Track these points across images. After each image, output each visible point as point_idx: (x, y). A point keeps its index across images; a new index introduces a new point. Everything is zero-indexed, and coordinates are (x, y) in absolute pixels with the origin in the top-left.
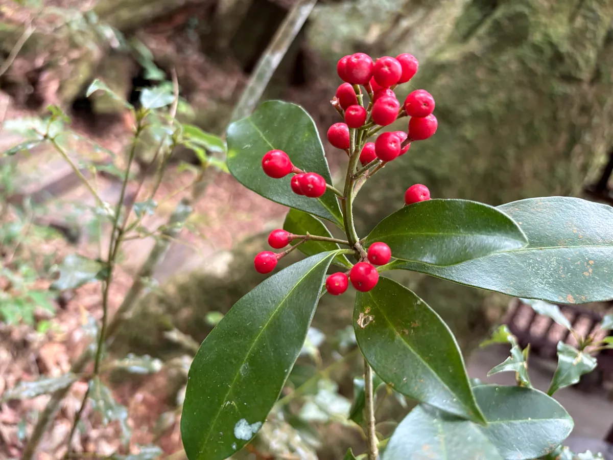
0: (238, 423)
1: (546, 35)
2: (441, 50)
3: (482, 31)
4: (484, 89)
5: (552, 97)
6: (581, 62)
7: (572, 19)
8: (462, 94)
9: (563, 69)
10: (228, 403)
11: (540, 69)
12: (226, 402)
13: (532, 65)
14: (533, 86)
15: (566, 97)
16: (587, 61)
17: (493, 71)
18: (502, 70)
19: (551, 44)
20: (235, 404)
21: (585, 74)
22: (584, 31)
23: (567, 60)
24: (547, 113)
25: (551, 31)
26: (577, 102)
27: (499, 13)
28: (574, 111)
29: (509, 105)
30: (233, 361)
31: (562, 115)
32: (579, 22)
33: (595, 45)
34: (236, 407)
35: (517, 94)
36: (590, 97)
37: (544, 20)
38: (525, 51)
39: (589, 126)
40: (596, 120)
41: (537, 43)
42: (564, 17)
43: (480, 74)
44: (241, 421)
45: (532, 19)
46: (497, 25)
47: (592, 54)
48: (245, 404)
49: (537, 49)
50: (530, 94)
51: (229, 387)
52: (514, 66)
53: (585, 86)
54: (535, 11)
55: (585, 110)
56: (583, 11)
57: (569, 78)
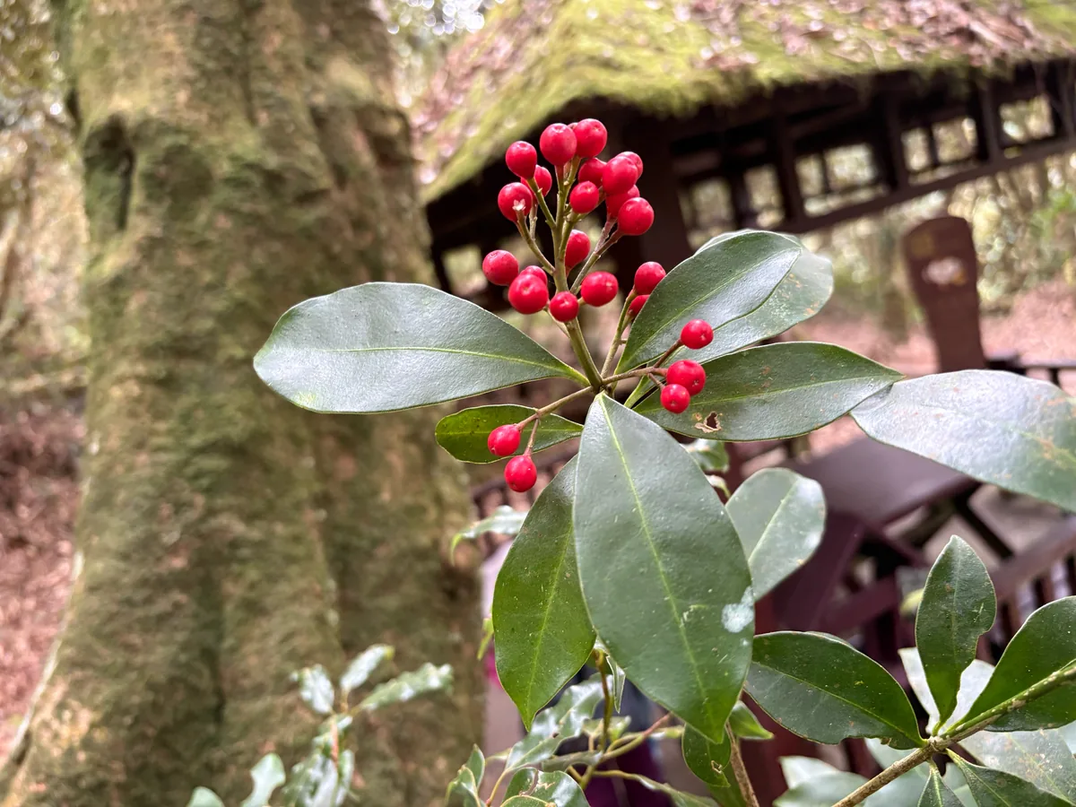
0: (724, 617)
1: (234, 159)
2: (96, 260)
3: (137, 199)
4: (208, 277)
5: (308, 234)
6: (308, 168)
7: (252, 119)
8: (180, 302)
9: (291, 188)
10: (685, 615)
11: (263, 208)
12: (681, 616)
13: (247, 207)
14: (270, 233)
15: (324, 223)
16: (313, 161)
17: (200, 246)
18: (212, 236)
19: (251, 166)
20: (696, 606)
21: (325, 181)
22: (278, 126)
23: (288, 175)
24: (318, 258)
25: (237, 149)
26: (343, 220)
27: (142, 163)
28: (349, 234)
29: (259, 276)
30: (642, 570)
31: (337, 248)
32: (264, 118)
33: (307, 137)
34: (703, 606)
35: (259, 256)
36: (353, 205)
37: (214, 140)
38: (222, 194)
39: (379, 243)
40: (383, 229)
41: (227, 176)
42: (239, 121)
43: (185, 259)
44: (725, 611)
45: (197, 146)
46: (152, 180)
47: (311, 149)
48: (710, 591)
49: (235, 182)
50: (277, 246)
51: (667, 601)
52: (224, 222)
53: (336, 195)
54: (194, 135)
55: (359, 224)
56: (257, 102)
57: (309, 197)
